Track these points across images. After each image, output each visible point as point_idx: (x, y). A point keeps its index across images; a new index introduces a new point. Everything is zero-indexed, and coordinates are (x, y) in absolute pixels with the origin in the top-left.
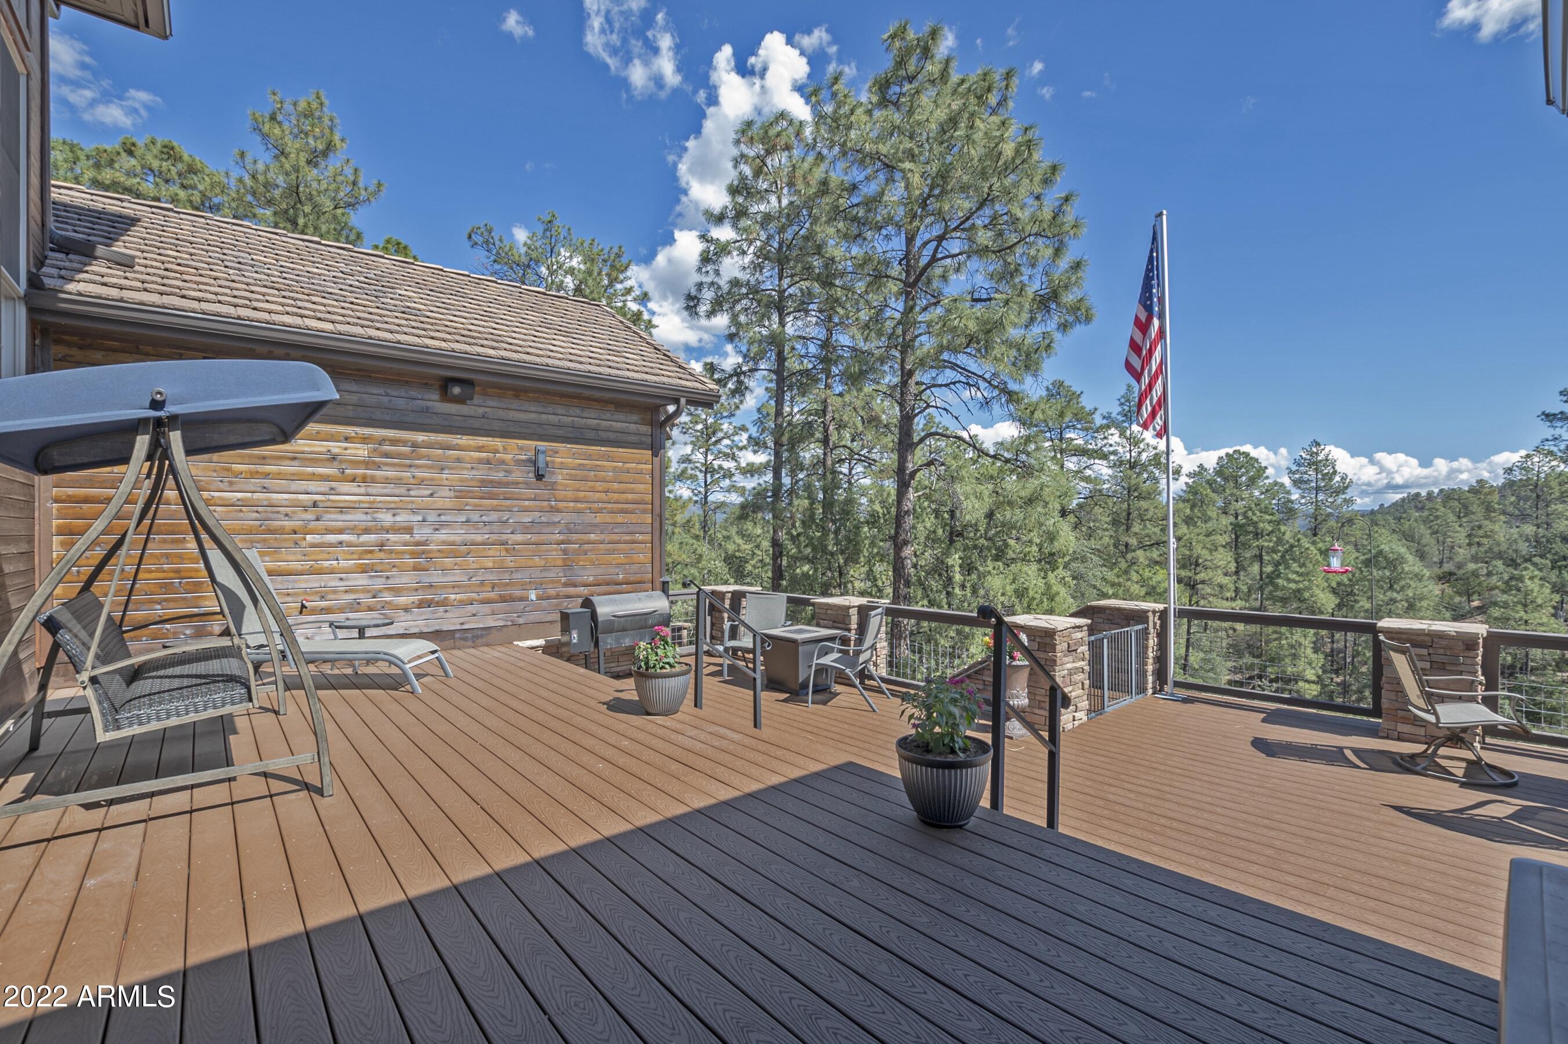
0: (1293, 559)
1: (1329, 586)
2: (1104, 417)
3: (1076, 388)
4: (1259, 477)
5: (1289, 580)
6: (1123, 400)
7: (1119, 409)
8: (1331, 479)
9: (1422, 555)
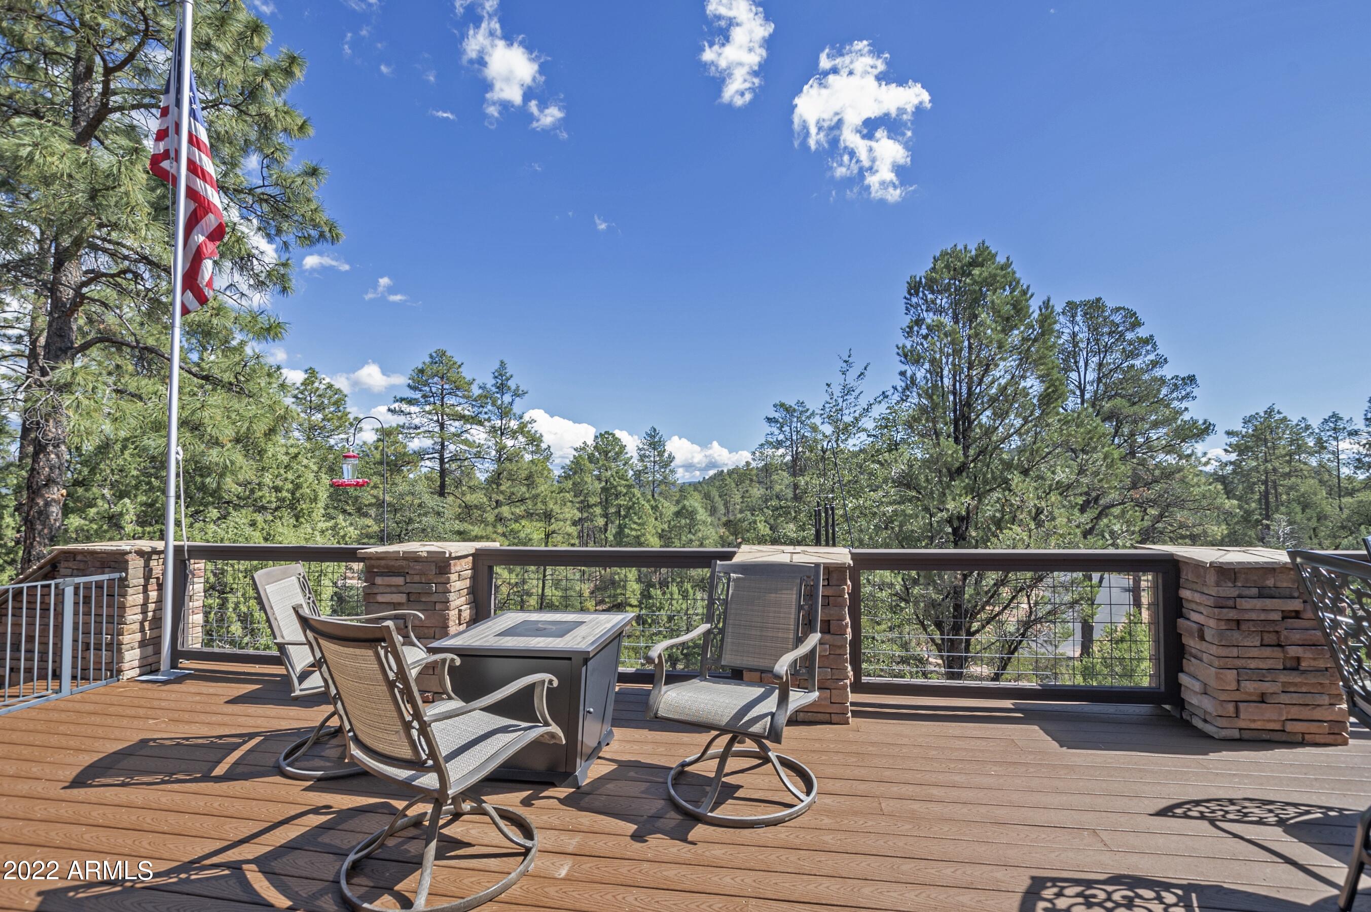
0: (635, 513)
1: (657, 532)
2: (480, 387)
3: (458, 359)
4: (621, 453)
5: (632, 529)
6: (496, 374)
7: (494, 382)
8: (662, 456)
9: (713, 511)
